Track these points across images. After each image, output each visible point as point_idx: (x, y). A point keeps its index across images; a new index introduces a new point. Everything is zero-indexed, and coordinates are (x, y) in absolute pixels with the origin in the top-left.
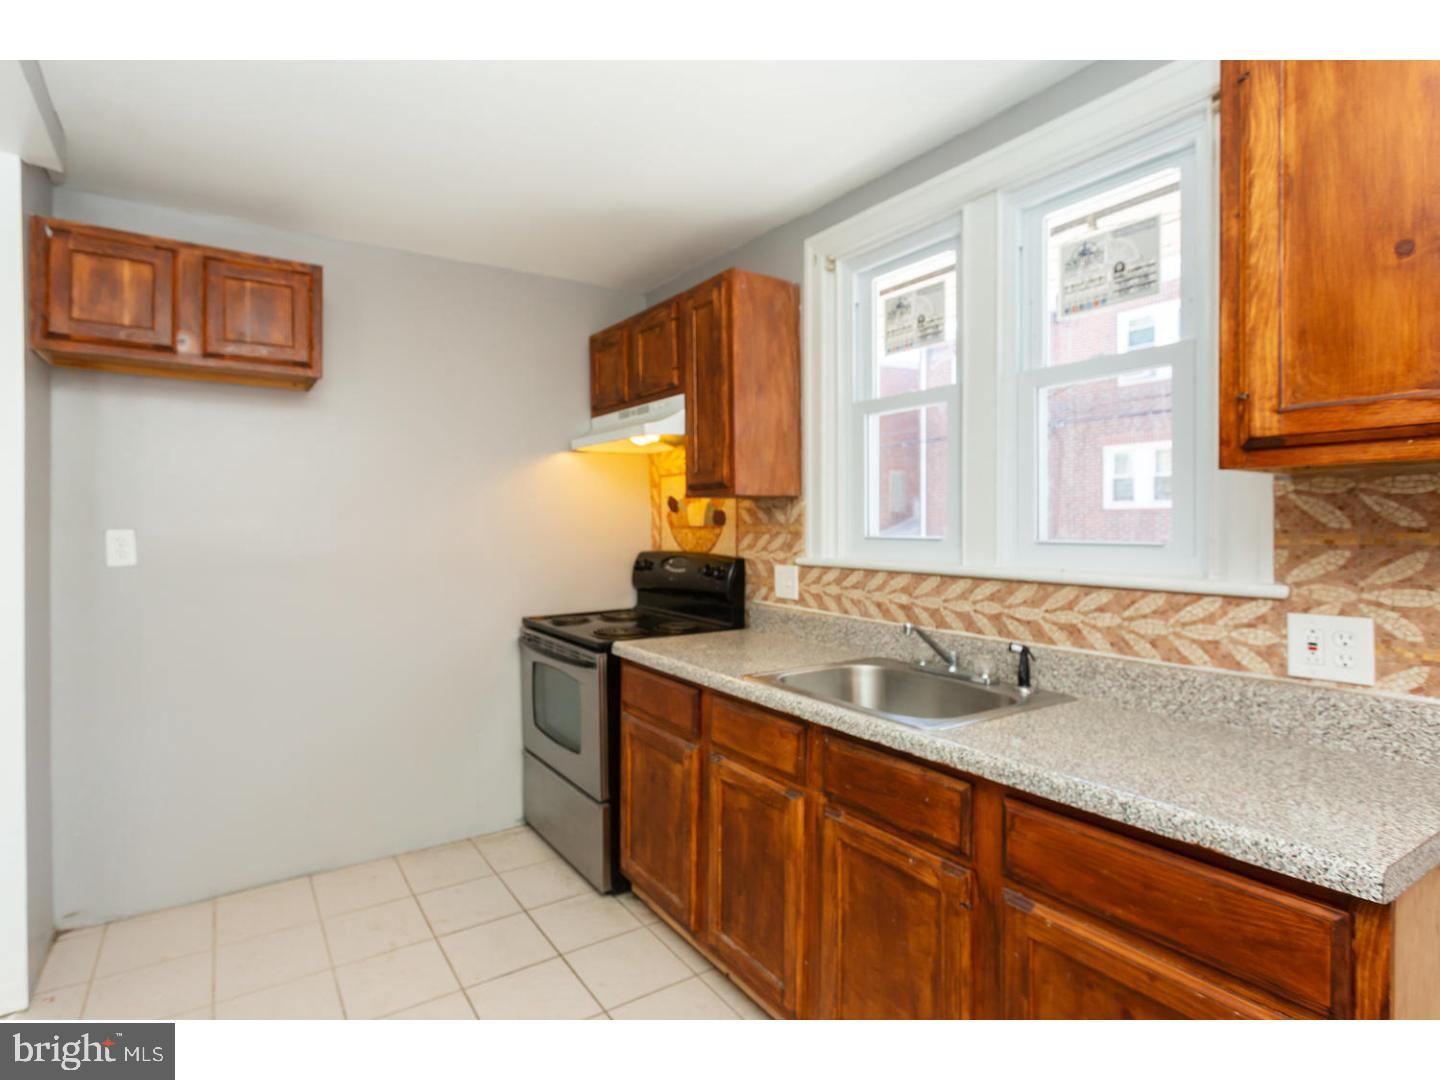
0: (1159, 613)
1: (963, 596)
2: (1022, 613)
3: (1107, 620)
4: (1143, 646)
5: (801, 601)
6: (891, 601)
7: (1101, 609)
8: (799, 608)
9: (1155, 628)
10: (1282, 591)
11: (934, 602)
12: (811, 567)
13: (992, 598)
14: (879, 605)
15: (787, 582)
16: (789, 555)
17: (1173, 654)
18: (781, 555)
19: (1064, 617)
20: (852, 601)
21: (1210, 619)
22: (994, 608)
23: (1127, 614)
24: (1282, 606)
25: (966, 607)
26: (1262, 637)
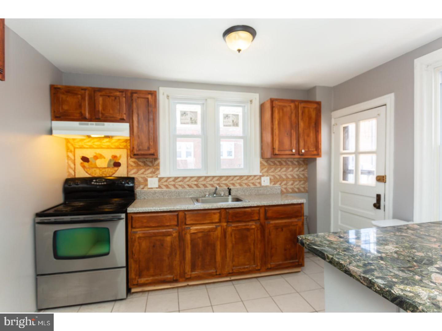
0: (246, 179)
1: (211, 180)
2: (224, 182)
3: (239, 181)
4: (244, 185)
5: (160, 187)
6: (192, 184)
7: (238, 180)
8: (158, 189)
9: (246, 181)
10: (261, 174)
11: (204, 183)
12: (163, 178)
13: (217, 180)
14: (188, 185)
15: (153, 183)
16: (154, 175)
17: (248, 185)
18: (151, 175)
19: (232, 182)
20: (179, 185)
21: (252, 179)
22: (218, 182)
23: (242, 180)
24: (261, 176)
25: (212, 183)
26: (258, 181)
